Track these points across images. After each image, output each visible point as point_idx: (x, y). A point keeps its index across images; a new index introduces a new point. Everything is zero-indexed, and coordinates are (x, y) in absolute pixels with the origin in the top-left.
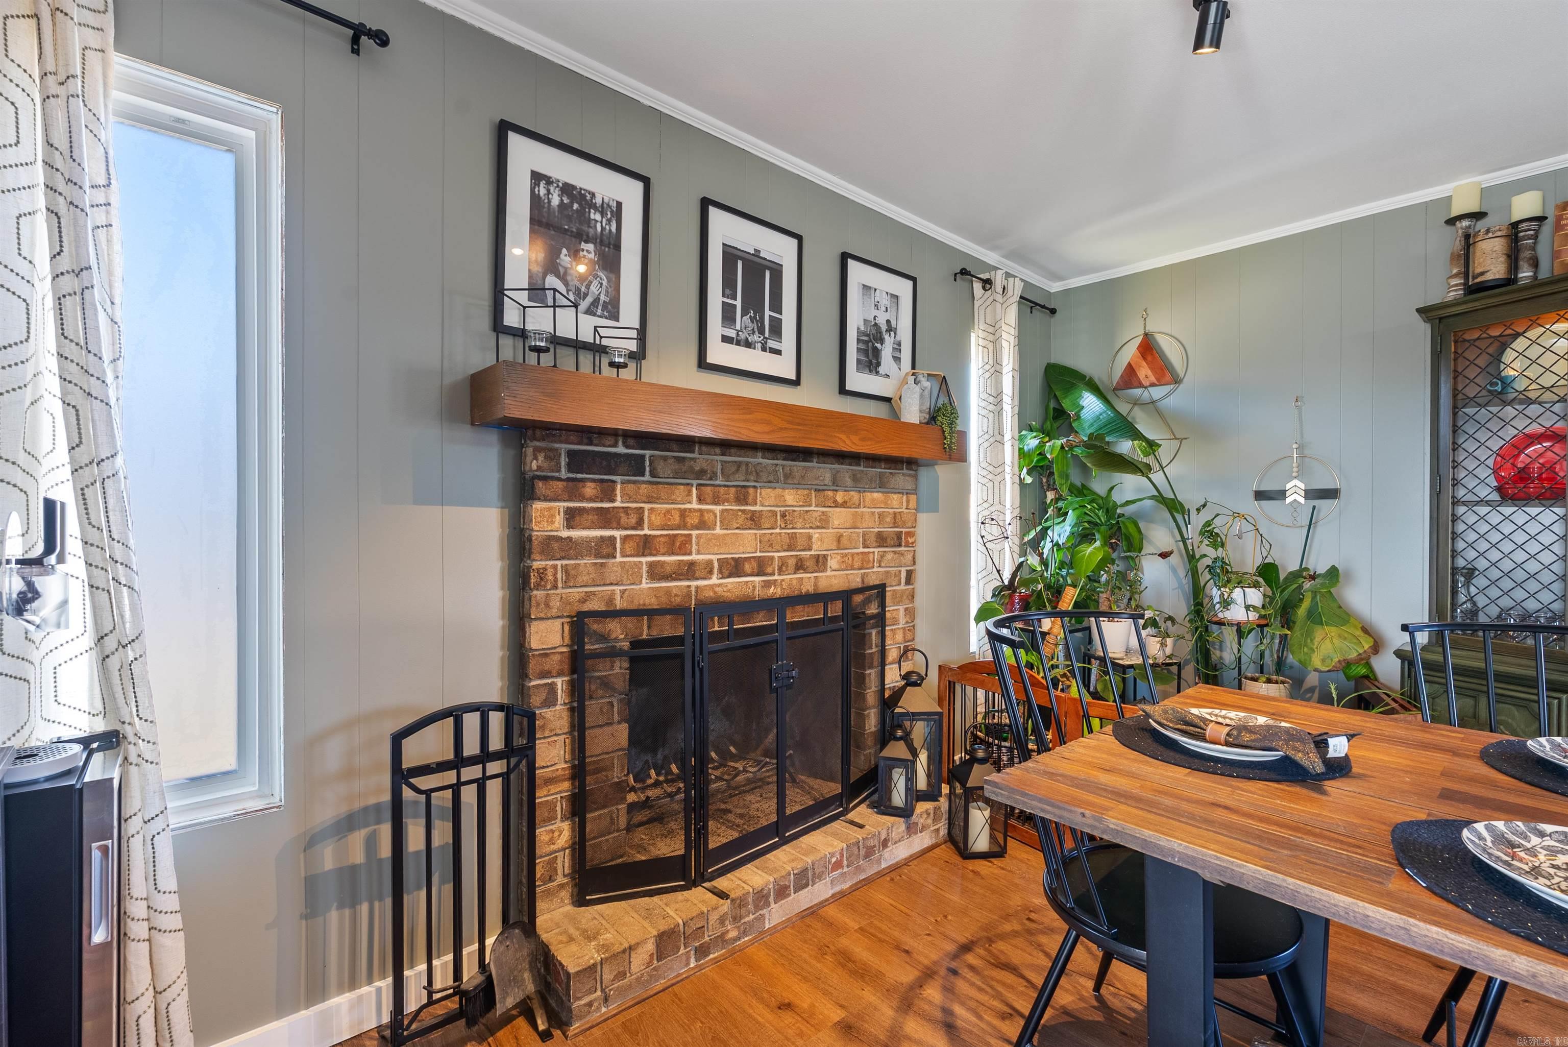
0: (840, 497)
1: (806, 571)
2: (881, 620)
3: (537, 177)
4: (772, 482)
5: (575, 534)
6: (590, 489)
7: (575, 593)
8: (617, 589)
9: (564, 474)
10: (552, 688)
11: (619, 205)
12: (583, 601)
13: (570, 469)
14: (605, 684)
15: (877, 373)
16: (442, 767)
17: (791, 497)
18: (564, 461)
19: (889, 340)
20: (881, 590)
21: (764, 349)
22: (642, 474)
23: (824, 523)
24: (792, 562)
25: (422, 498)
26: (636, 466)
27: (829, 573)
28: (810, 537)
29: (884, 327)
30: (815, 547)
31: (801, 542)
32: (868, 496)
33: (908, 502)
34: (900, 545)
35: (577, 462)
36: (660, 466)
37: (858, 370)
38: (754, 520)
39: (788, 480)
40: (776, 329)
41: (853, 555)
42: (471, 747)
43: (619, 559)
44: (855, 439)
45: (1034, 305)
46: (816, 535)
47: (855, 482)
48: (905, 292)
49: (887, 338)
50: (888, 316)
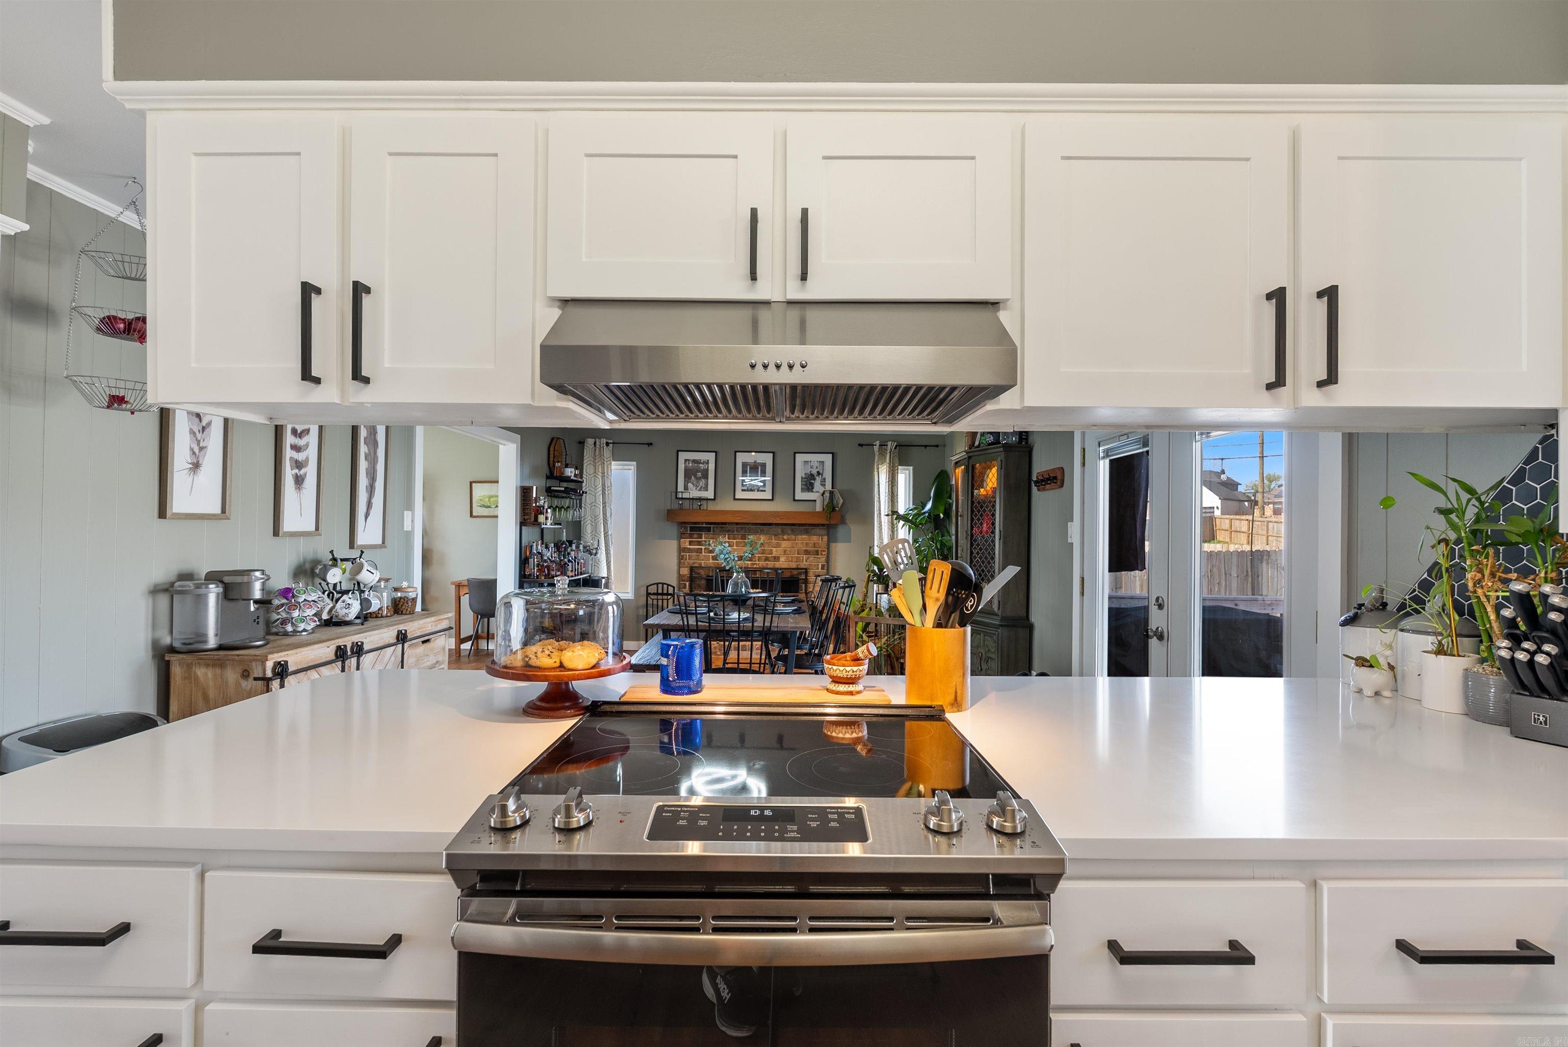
0: (785, 537)
1: (769, 561)
2: (806, 581)
3: (686, 460)
4: (754, 533)
5: (691, 547)
6: (695, 536)
7: (691, 561)
8: (703, 562)
9: (689, 532)
10: (685, 585)
11: (708, 460)
12: (693, 564)
13: (690, 531)
14: (699, 585)
15: (812, 492)
16: (654, 594)
17: (763, 538)
18: (689, 529)
19: (818, 479)
20: (806, 571)
22: (710, 531)
23: (778, 546)
24: (763, 558)
25: (660, 539)
26: (709, 530)
27: (781, 562)
28: (772, 550)
29: (815, 475)
30: (774, 554)
31: (768, 552)
32: (800, 537)
33: (822, 539)
34: (818, 555)
35: (692, 529)
36: (715, 529)
37: (802, 492)
38: (749, 545)
39: (762, 532)
41: (792, 557)
42: (660, 591)
43: (703, 554)
44: (778, 519)
45: (926, 446)
46: (774, 549)
47: (793, 532)
48: (828, 459)
49: (817, 478)
50: (818, 470)
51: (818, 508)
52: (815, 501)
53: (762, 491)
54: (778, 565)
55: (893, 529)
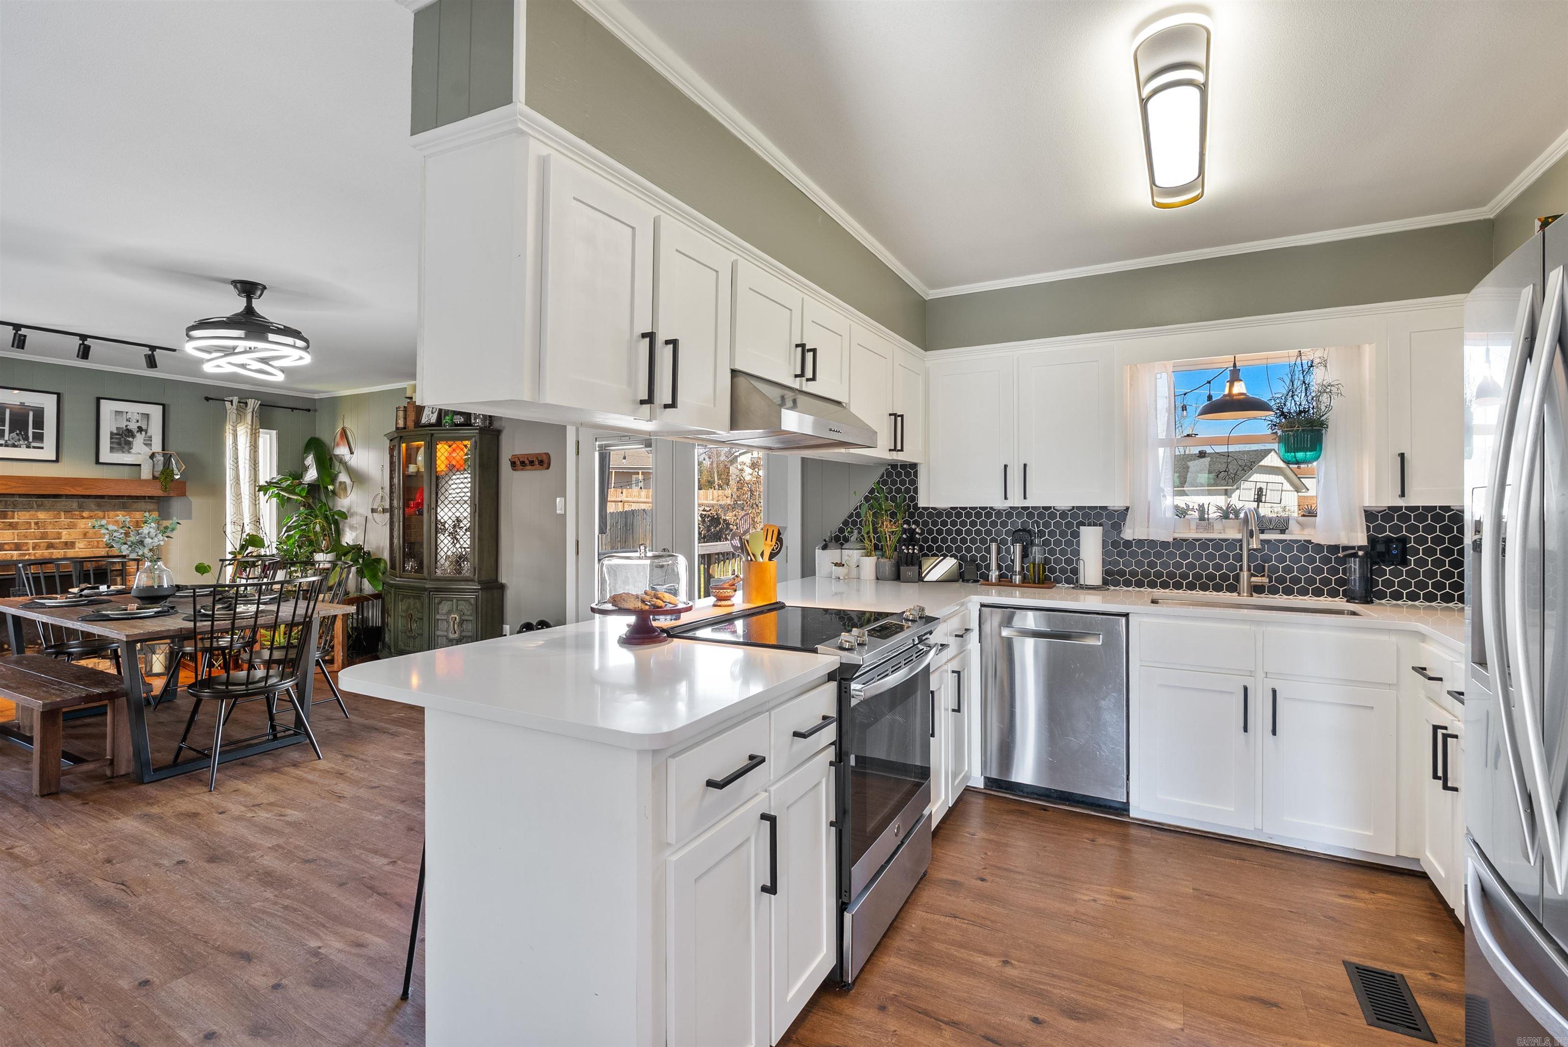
0: (85, 514)
1: (55, 549)
4: (24, 509)
15: (129, 452)
17: (42, 515)
19: (140, 436)
21: (28, 447)
23: (71, 526)
24: (44, 545)
27: (77, 550)
28: (60, 533)
29: (134, 430)
30: (63, 537)
31: (50, 536)
32: (112, 513)
33: (150, 516)
37: (111, 452)
38: (13, 526)
39: (40, 507)
40: (39, 437)
41: (97, 542)
45: (293, 409)
46: (64, 532)
47: (100, 507)
48: (155, 412)
49: (138, 435)
50: (139, 424)
51: (146, 474)
52: (140, 465)
53: (34, 447)
54: (71, 553)
55: (255, 502)
